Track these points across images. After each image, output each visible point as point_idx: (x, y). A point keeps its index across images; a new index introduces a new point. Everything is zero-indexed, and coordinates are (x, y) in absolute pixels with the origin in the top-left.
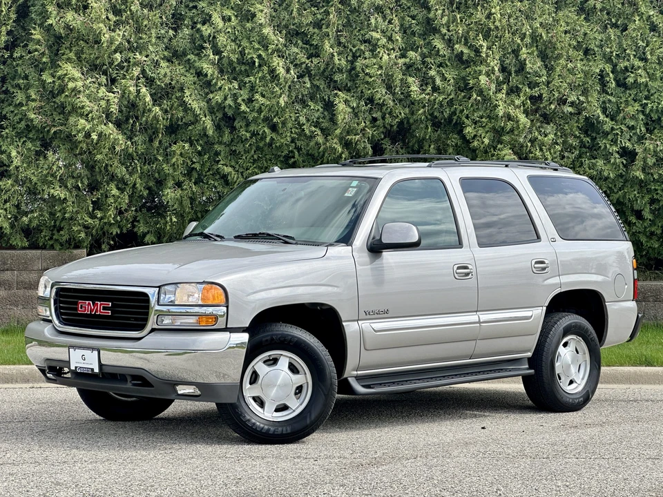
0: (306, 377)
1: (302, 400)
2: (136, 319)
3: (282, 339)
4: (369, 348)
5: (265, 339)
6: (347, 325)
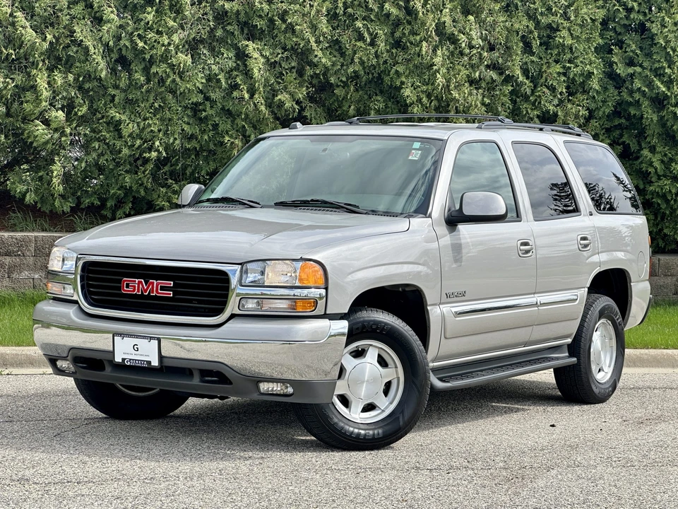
0: (397, 372)
1: (391, 399)
2: (200, 302)
3: (374, 327)
4: (448, 337)
5: (355, 327)
6: (432, 310)
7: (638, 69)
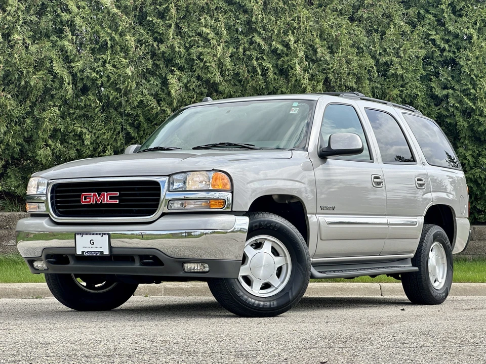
0: (286, 259)
3: (268, 225)
4: (323, 239)
5: (254, 225)
6: (310, 217)
7: (451, 91)
